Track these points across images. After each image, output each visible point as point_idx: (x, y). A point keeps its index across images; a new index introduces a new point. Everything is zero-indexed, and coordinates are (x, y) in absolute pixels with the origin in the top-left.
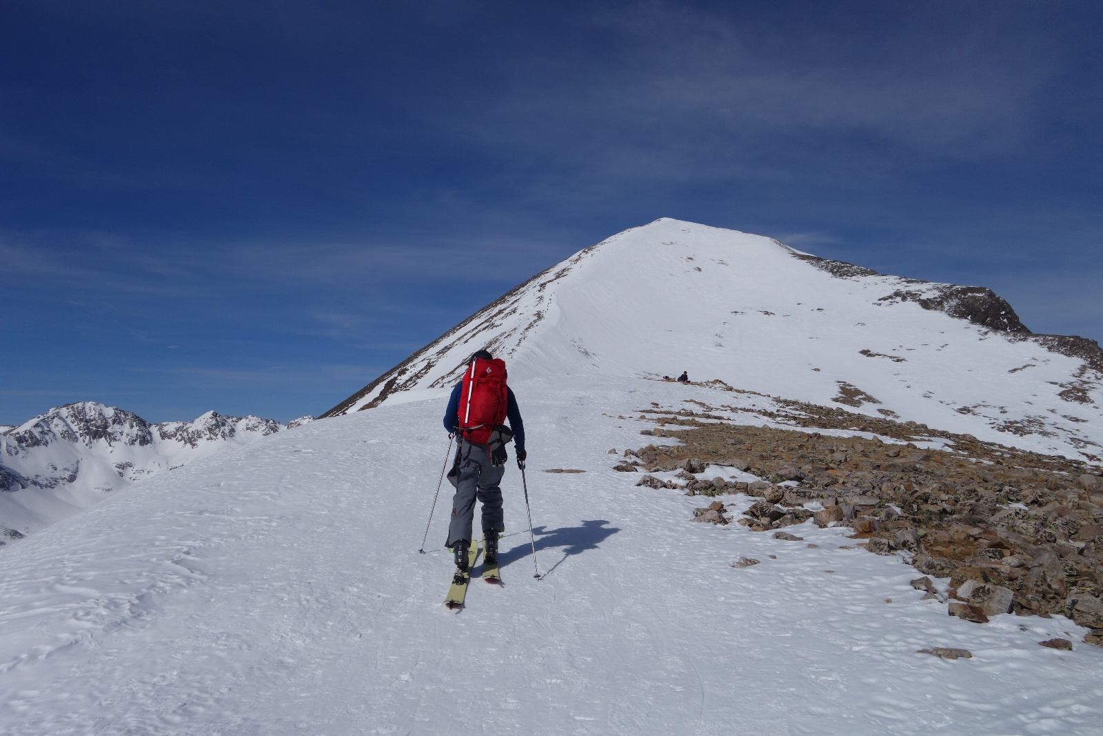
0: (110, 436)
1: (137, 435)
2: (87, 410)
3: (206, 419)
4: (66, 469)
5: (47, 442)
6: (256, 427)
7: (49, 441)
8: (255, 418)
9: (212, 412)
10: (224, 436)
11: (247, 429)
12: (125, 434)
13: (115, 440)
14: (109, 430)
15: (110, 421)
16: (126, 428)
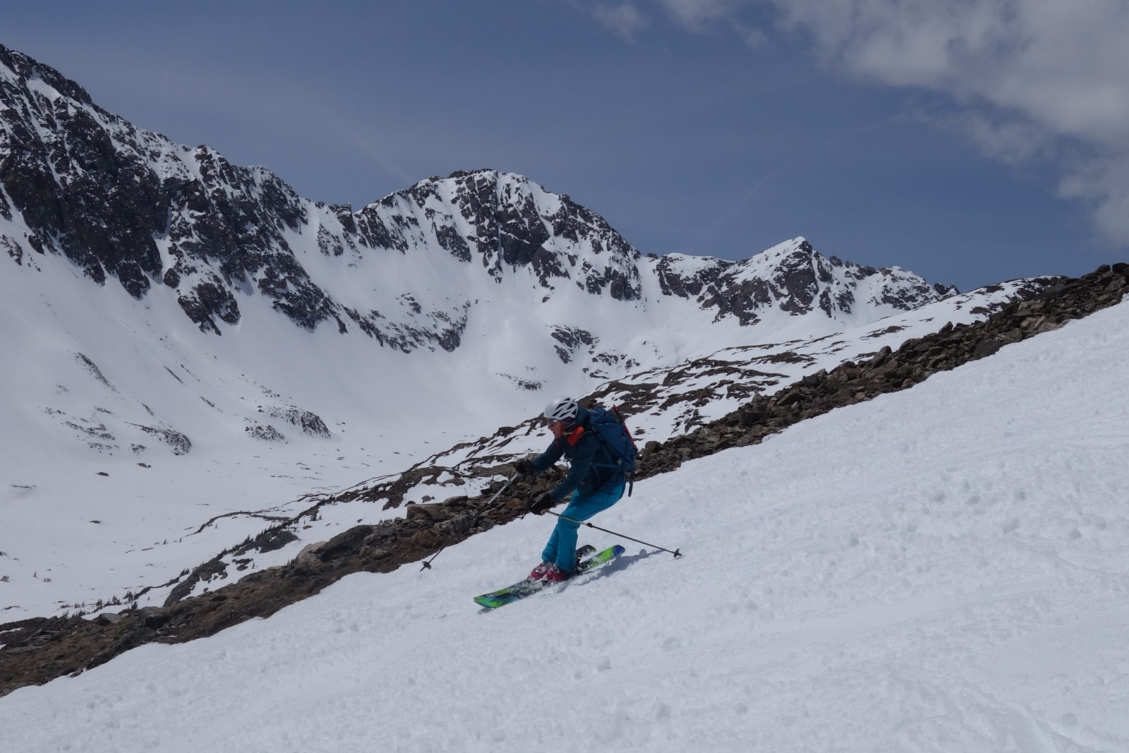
0: (545, 261)
1: (608, 270)
2: (500, 191)
3: (783, 257)
4: (440, 315)
5: (405, 244)
6: (912, 299)
7: (410, 243)
8: (909, 274)
9: (800, 240)
10: (826, 306)
11: (886, 300)
12: (579, 263)
13: (558, 273)
14: (546, 246)
15: (550, 228)
16: (584, 249)
